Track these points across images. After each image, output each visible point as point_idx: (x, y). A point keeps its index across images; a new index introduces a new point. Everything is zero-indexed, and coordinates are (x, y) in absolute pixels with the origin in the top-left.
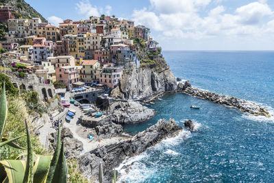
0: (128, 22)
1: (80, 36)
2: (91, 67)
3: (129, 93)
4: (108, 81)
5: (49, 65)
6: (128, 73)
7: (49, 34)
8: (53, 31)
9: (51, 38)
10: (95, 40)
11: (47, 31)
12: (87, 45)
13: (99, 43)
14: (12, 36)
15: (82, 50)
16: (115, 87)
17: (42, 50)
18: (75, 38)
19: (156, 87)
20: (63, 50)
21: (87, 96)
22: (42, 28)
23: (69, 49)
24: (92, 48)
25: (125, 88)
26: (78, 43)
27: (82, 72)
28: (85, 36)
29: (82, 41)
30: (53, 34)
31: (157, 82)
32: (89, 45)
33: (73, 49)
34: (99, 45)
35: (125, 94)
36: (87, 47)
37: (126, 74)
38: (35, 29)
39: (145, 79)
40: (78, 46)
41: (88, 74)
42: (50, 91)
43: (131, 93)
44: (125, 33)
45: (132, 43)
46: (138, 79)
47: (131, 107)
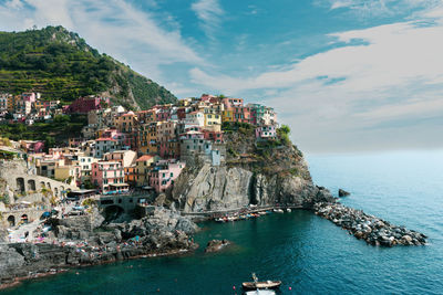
0: (230, 100)
1: (153, 124)
2: (145, 164)
3: (184, 201)
4: (156, 183)
6: (191, 172)
7: (125, 124)
8: (129, 121)
9: (127, 129)
10: (168, 129)
11: (123, 121)
12: (160, 136)
13: (173, 132)
14: (89, 130)
17: (105, 145)
18: (147, 128)
19: (258, 199)
21: (120, 201)
22: (119, 118)
23: (140, 143)
25: (178, 193)
26: (150, 134)
27: (136, 171)
28: (159, 123)
29: (155, 131)
31: (261, 190)
32: (162, 135)
33: (143, 142)
34: (172, 135)
35: (177, 202)
36: (160, 139)
37: (186, 174)
38: (113, 120)
39: (230, 184)
40: (149, 137)
41: (142, 175)
42: (32, 182)
43: (190, 202)
44: (213, 116)
45: (218, 129)
46: (212, 182)
47: (156, 216)
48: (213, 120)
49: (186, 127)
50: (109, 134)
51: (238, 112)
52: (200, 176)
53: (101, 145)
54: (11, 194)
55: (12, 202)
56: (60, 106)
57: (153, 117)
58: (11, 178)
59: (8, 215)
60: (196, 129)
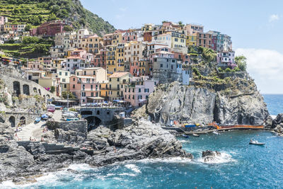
0: (192, 27)
1: (121, 45)
2: (118, 80)
3: (159, 116)
4: (131, 97)
5: (66, 74)
6: (164, 89)
7: (91, 46)
8: (96, 43)
9: (94, 50)
10: (136, 50)
11: (89, 43)
12: (127, 57)
13: (141, 53)
14: (57, 50)
15: (122, 63)
16: (140, 105)
17: (76, 63)
18: (115, 48)
20: (101, 63)
21: (98, 112)
22: (86, 40)
23: (107, 62)
24: (132, 59)
25: (153, 108)
26: (118, 54)
27: (108, 87)
28: (127, 45)
29: (122, 51)
30: (96, 45)
31: (224, 112)
32: (130, 56)
33: (111, 62)
34: (141, 56)
35: (151, 115)
36: (128, 59)
37: (160, 90)
38: (79, 41)
39: (197, 103)
40: (118, 58)
41: (114, 90)
42: (26, 87)
43: (163, 117)
44: (179, 39)
45: (185, 51)
46: (182, 100)
47: (140, 126)
48: (179, 43)
49: (156, 47)
50: (77, 54)
51: (201, 37)
52: (171, 94)
53: (72, 63)
54: (10, 97)
55: (11, 104)
56: (27, 29)
57: (120, 39)
58: (9, 81)
59: (9, 116)
60: (166, 50)
